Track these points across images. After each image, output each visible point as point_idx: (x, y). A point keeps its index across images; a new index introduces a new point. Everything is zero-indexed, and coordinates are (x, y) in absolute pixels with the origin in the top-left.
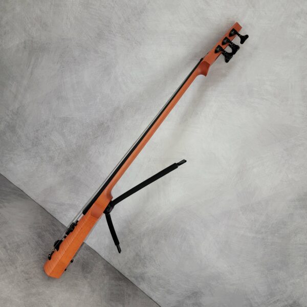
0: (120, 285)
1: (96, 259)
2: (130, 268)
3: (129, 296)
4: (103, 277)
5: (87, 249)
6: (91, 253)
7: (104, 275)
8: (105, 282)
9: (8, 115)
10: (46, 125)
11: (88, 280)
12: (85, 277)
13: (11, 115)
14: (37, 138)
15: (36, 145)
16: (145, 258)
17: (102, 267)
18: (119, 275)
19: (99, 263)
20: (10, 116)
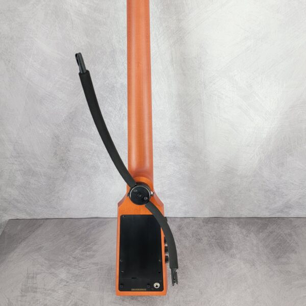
0: (271, 233)
1: (224, 225)
2: (267, 208)
3: (290, 235)
4: (248, 238)
5: (207, 223)
6: (215, 223)
7: (247, 236)
8: (255, 242)
9: (13, 164)
10: (58, 141)
11: (238, 256)
12: (233, 256)
13: (16, 161)
14: (62, 160)
15: (68, 167)
16: (279, 189)
17: (237, 229)
18: (260, 221)
19: (231, 226)
20: (16, 163)
